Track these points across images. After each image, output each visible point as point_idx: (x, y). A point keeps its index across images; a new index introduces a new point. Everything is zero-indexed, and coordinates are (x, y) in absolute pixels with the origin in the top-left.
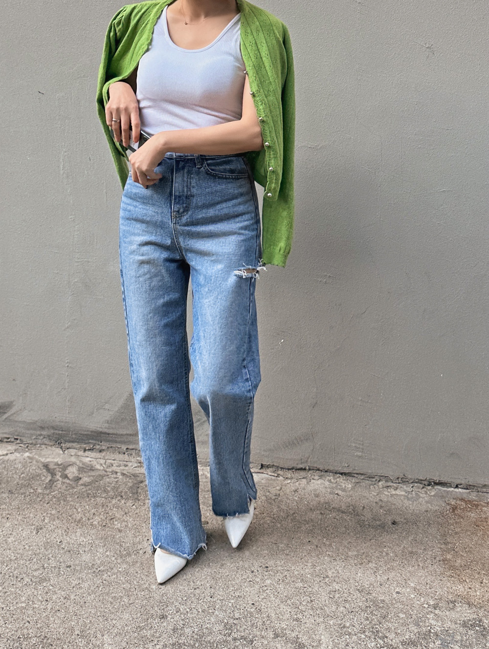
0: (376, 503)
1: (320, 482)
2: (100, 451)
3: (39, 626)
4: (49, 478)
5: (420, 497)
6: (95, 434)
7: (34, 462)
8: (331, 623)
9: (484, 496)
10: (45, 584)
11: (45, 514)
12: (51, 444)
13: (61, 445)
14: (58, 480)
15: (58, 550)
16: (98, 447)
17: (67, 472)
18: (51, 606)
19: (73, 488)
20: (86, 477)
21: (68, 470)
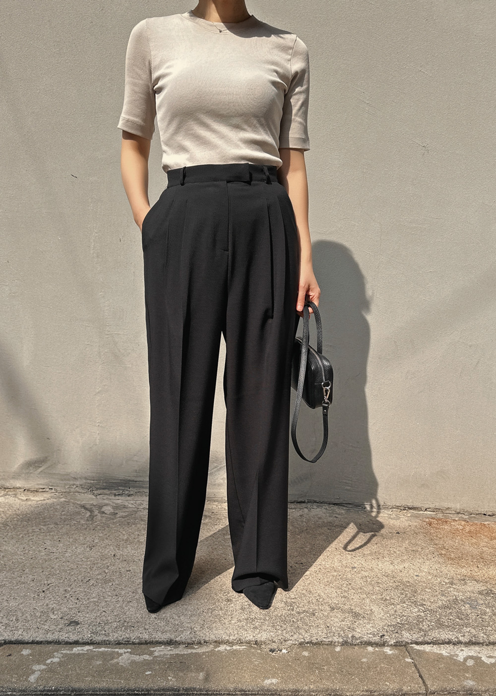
0: (368, 521)
1: (318, 509)
2: (129, 496)
3: (115, 614)
4: (88, 514)
5: (400, 518)
6: (124, 482)
7: (72, 505)
8: (374, 597)
9: (448, 516)
10: (110, 584)
11: (93, 537)
12: (83, 491)
13: (93, 492)
14: (97, 515)
15: (115, 560)
16: (127, 492)
17: (103, 510)
18: (122, 599)
19: (113, 519)
20: (122, 512)
21: (104, 509)
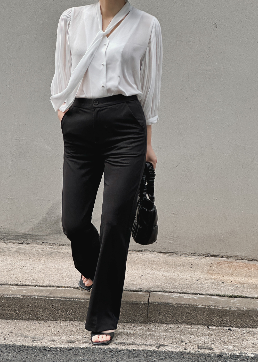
2: (28, 244)
5: (202, 260)
6: (25, 235)
9: (236, 261)
13: (5, 241)
16: (26, 242)
20: (21, 251)
21: (11, 249)
